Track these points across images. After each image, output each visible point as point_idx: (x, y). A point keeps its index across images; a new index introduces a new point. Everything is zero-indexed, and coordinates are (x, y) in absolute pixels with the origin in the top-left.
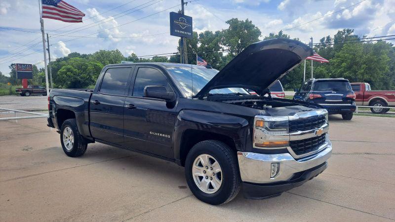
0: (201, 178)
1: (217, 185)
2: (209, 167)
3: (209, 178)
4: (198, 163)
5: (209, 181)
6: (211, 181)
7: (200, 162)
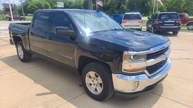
0: (91, 84)
1: (100, 90)
2: (95, 79)
3: (95, 85)
4: (89, 76)
5: (95, 87)
6: (96, 87)
7: (90, 75)
